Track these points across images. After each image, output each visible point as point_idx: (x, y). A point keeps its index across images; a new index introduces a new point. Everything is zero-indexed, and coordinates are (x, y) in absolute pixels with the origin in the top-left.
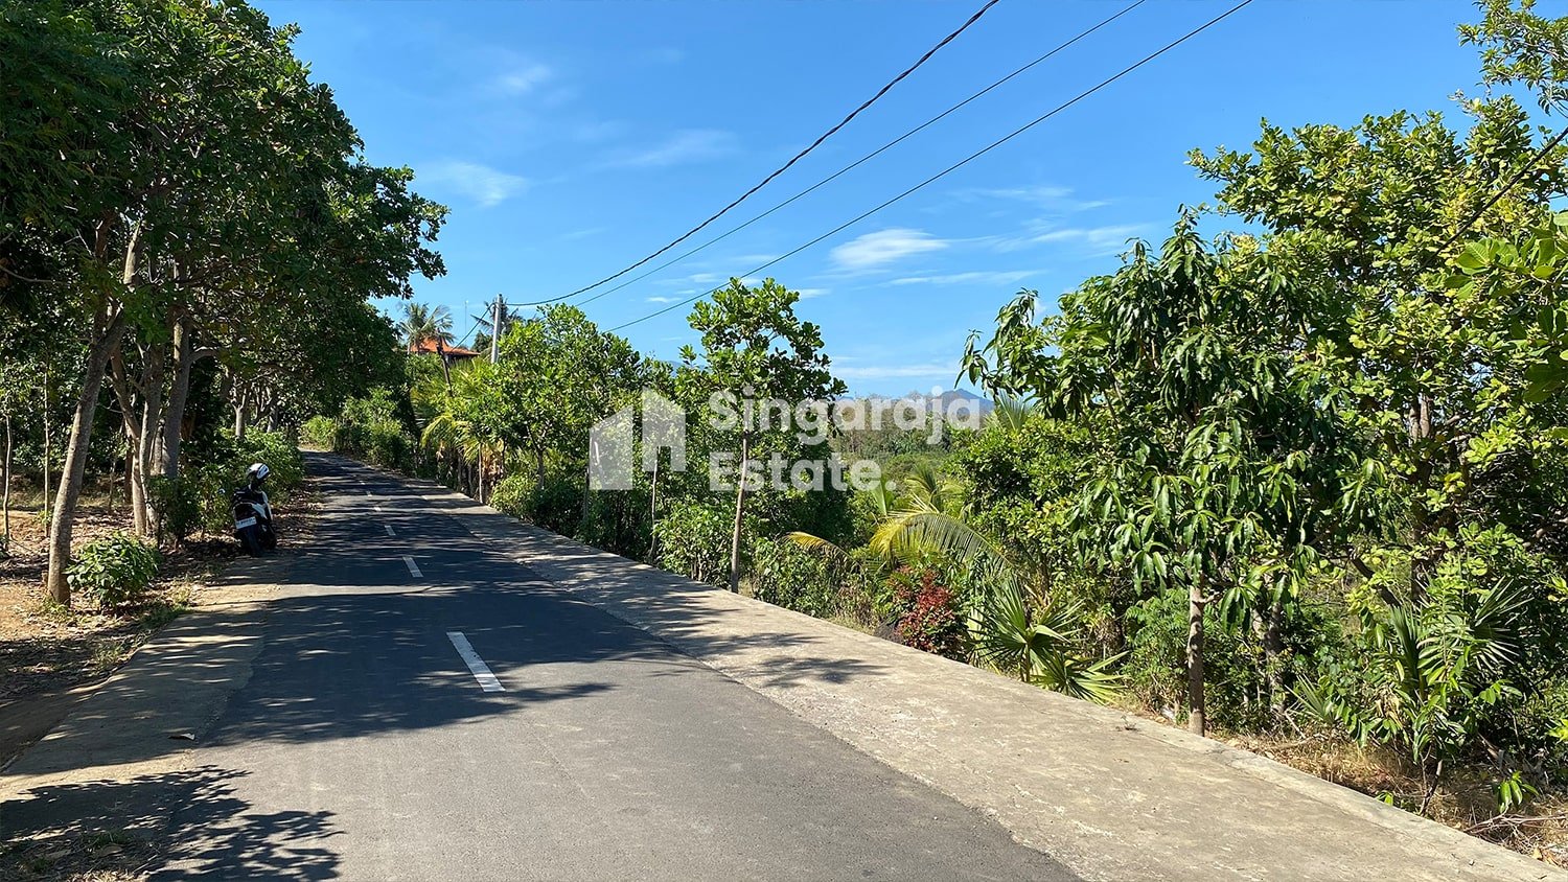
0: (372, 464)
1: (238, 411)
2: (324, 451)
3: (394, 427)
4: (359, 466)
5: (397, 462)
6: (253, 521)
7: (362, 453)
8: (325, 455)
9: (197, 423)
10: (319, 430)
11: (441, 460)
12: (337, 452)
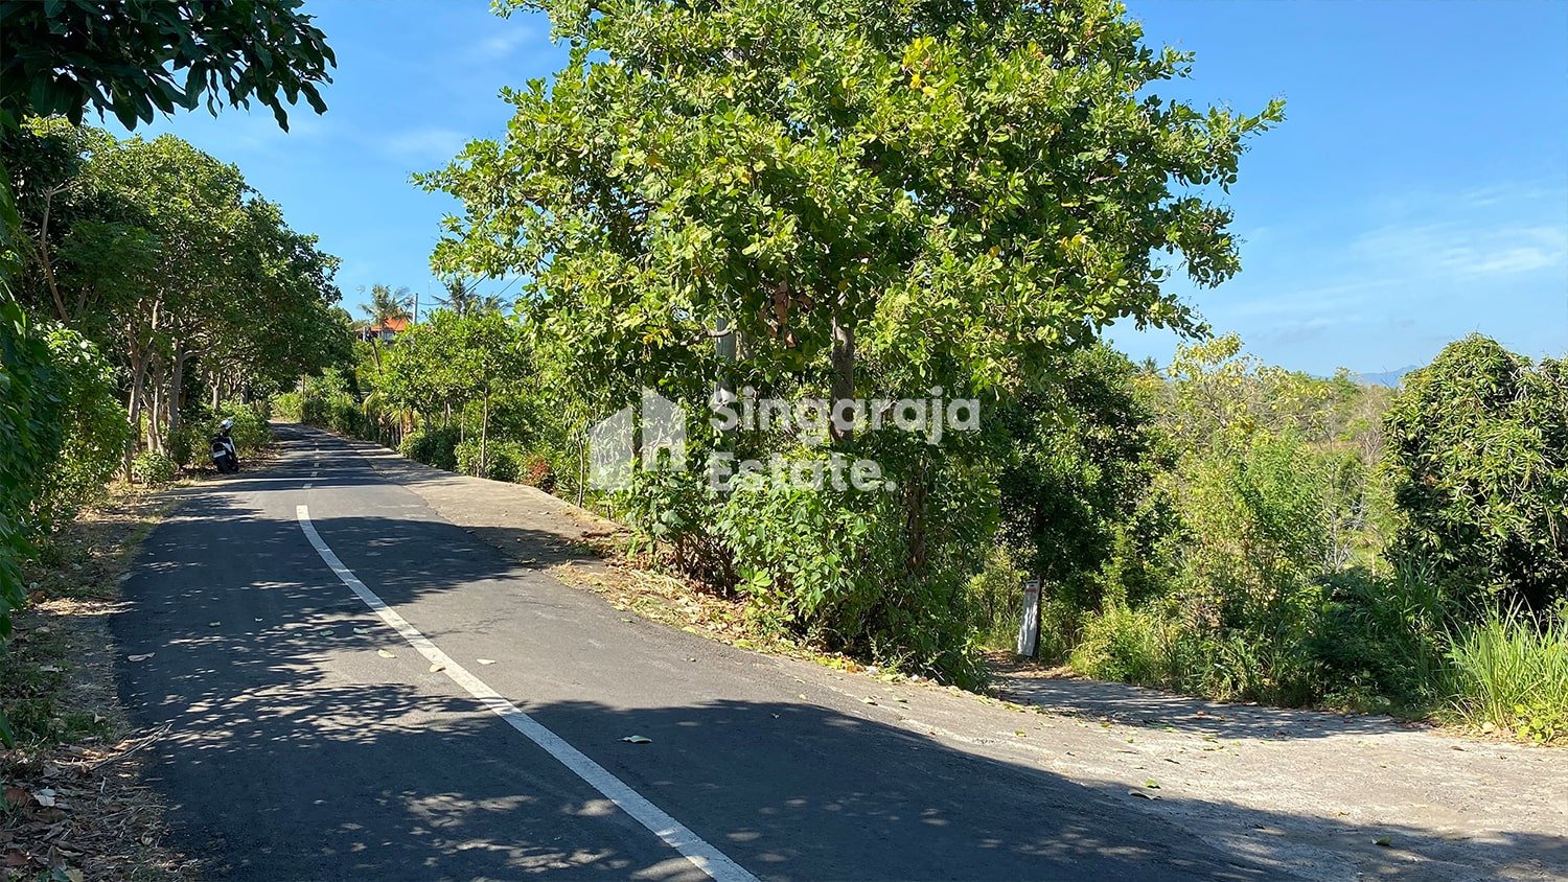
0: (333, 432)
1: (215, 389)
2: (293, 422)
3: (349, 400)
4: (319, 433)
5: (351, 429)
6: (224, 453)
7: (325, 423)
8: (294, 426)
9: (187, 397)
10: (288, 405)
11: (382, 425)
12: (305, 423)
